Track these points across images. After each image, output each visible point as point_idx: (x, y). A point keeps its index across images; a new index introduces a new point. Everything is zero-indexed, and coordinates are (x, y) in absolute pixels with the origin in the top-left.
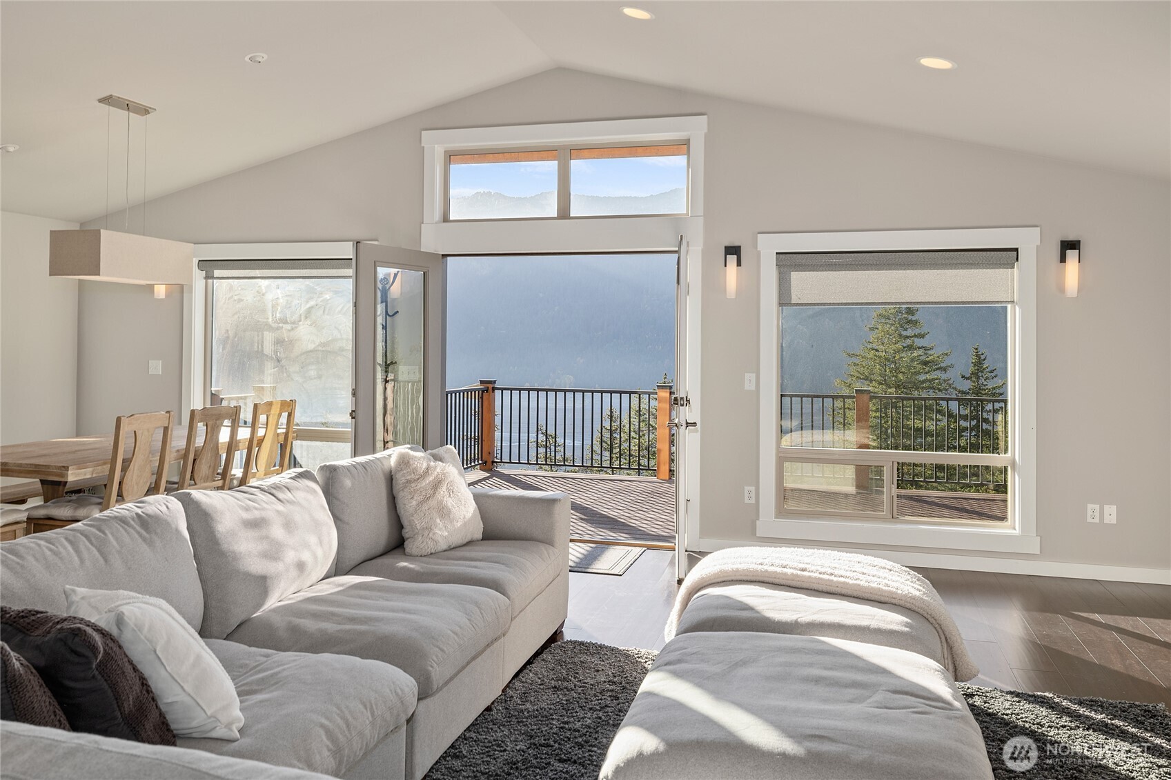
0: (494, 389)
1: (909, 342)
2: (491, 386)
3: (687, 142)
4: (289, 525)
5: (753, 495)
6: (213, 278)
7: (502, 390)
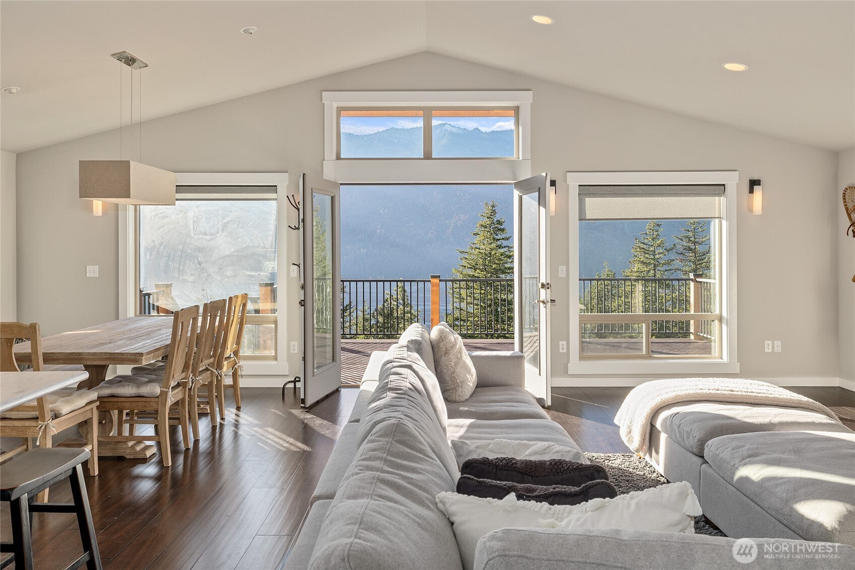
1: (499, 243)
3: (517, 109)
5: (565, 347)
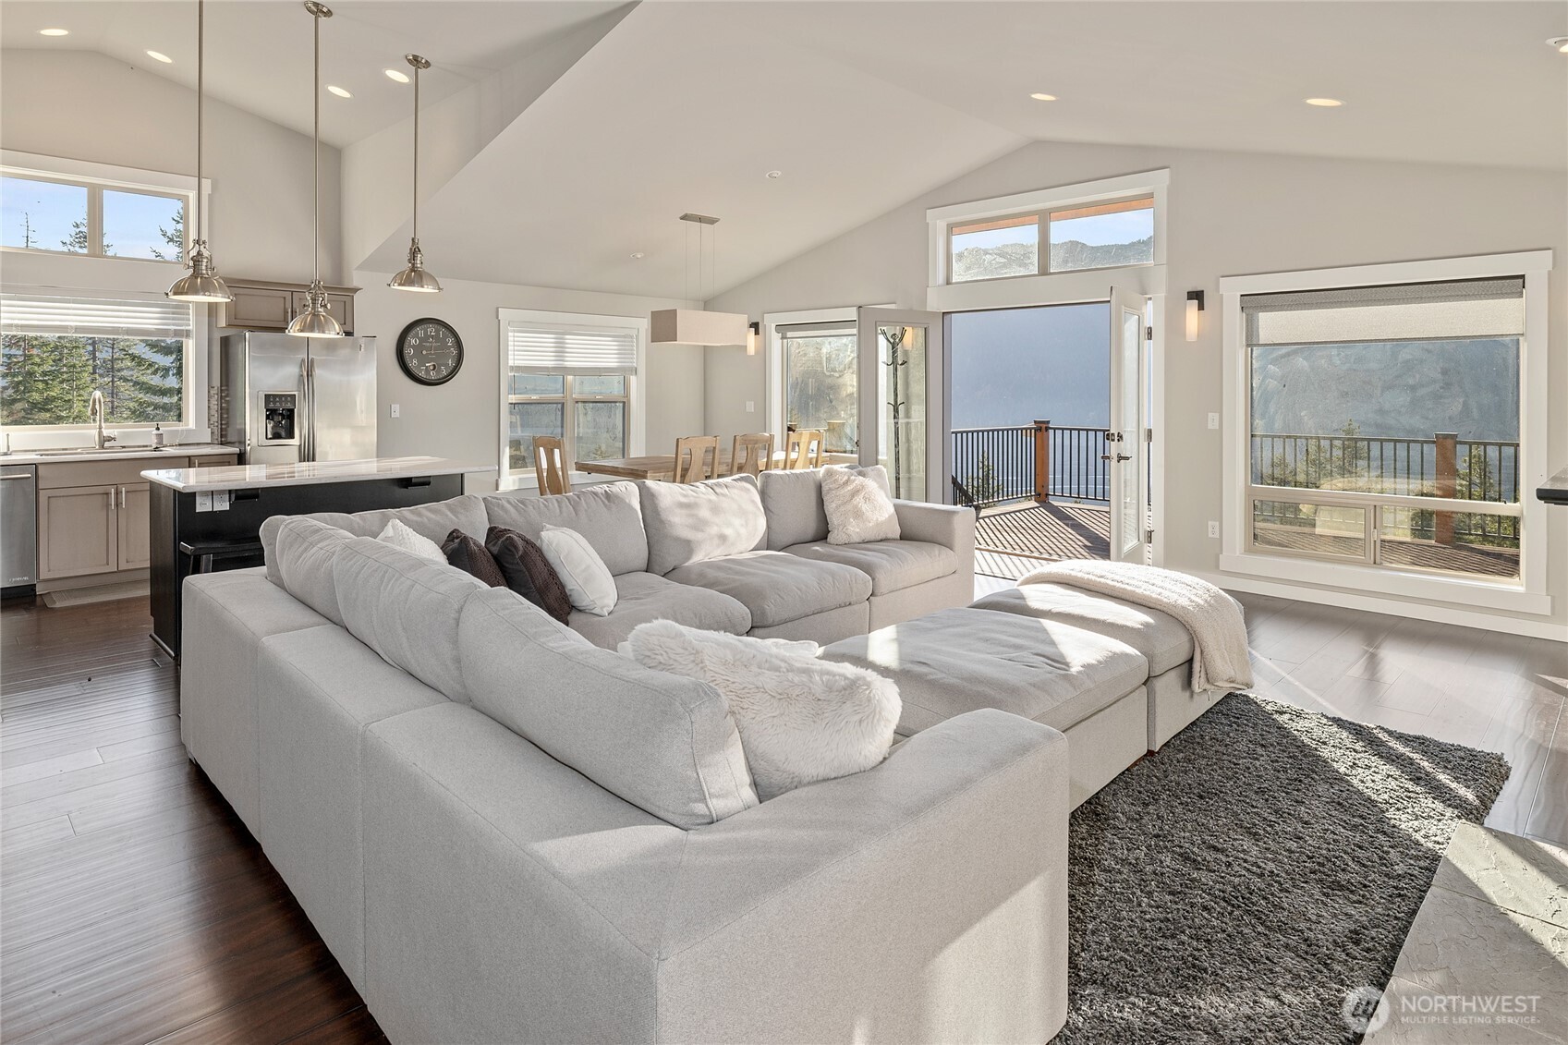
0: (1047, 429)
2: (1044, 426)
3: (1151, 196)
4: (715, 509)
5: (1217, 530)
6: (786, 338)
7: (1055, 429)
